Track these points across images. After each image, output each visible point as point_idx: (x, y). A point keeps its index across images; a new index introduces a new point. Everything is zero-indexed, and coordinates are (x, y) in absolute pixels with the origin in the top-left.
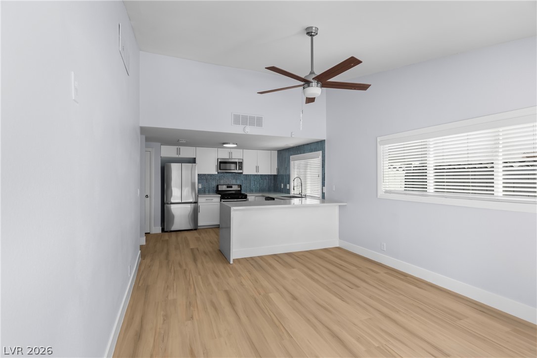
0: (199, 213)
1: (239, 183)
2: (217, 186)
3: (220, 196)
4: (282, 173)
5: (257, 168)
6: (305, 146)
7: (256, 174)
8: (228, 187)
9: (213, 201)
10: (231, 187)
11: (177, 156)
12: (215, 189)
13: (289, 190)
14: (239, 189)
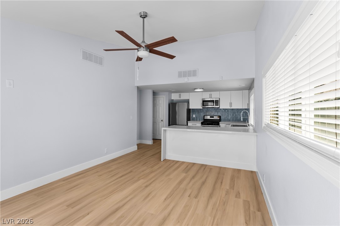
1: (219, 114)
2: (204, 116)
5: (231, 104)
7: (230, 108)
8: (211, 117)
9: (197, 125)
10: (213, 117)
11: (179, 99)
14: (219, 118)
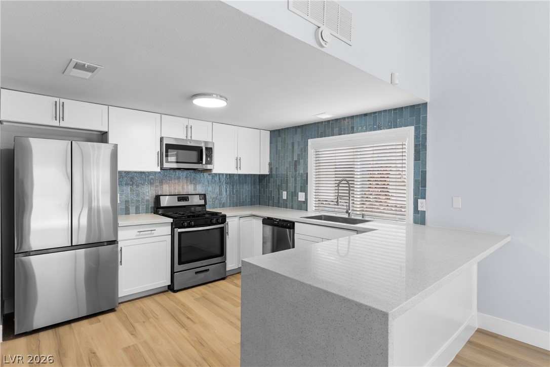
0: (120, 267)
1: (200, 189)
2: (157, 199)
3: (171, 220)
4: (282, 170)
5: (238, 160)
6: (357, 120)
8: (180, 199)
9: (156, 233)
10: (187, 199)
11: (56, 123)
12: (152, 204)
13: (306, 202)
14: (202, 202)
